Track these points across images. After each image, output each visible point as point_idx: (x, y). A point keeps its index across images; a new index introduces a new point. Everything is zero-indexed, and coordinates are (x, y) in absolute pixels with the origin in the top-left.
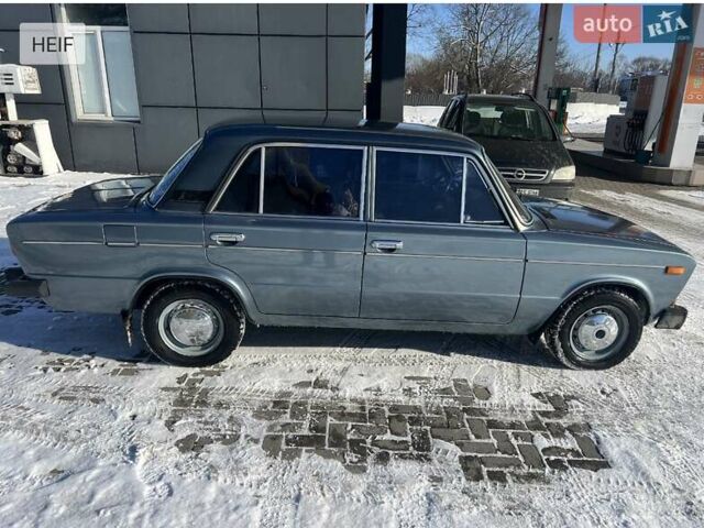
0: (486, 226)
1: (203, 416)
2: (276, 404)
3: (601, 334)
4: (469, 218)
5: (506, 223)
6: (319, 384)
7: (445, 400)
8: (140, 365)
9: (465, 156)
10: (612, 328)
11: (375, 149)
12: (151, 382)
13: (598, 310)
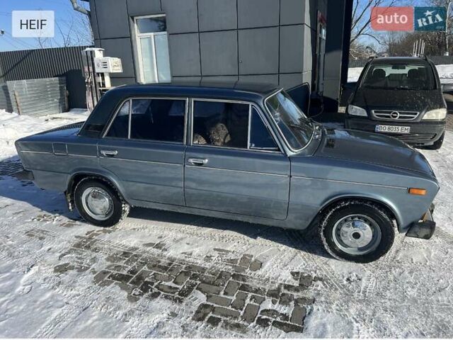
0: (264, 151)
1: (81, 254)
2: (125, 253)
3: (357, 236)
4: (253, 145)
5: (279, 150)
6: (158, 246)
7: (226, 267)
8: (77, 222)
9: (250, 104)
10: (367, 233)
11: (193, 100)
12: (72, 232)
13: (355, 217)
